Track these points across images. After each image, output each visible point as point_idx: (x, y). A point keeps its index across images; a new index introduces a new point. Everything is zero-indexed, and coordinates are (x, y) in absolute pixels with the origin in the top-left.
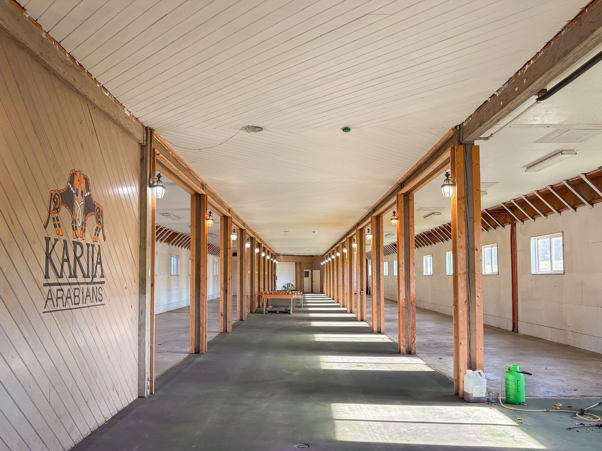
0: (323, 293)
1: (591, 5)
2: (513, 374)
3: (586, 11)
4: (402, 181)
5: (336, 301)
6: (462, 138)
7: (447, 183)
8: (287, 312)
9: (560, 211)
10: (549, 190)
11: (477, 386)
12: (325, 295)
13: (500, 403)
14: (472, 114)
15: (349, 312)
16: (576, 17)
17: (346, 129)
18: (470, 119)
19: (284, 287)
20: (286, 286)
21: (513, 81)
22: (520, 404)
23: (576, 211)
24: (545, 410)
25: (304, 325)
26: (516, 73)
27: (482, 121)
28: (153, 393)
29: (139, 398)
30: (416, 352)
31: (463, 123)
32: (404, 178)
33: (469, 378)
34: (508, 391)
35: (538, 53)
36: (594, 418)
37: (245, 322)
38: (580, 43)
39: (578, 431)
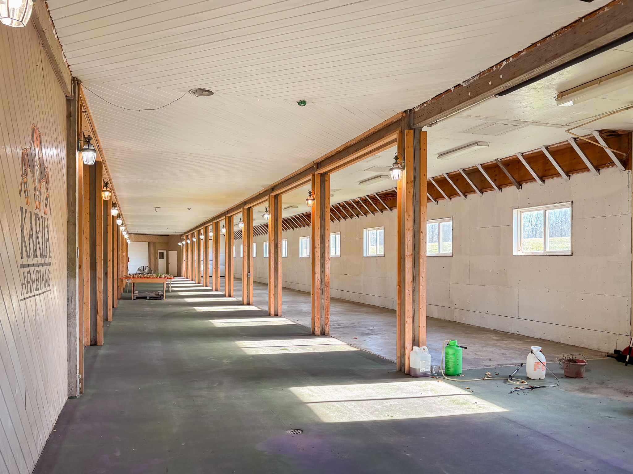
0: (180, 276)
1: (588, 16)
2: (453, 348)
3: (582, 21)
4: (319, 161)
5: (205, 285)
6: (413, 123)
7: (396, 167)
8: (160, 297)
9: (451, 197)
10: (445, 177)
11: (424, 362)
12: (184, 278)
13: (442, 376)
14: (428, 101)
15: (228, 296)
16: (570, 25)
17: (302, 103)
18: (425, 105)
19: (139, 269)
20: (142, 269)
21: (486, 75)
22: (458, 375)
23: (466, 198)
24: (481, 379)
25: (189, 311)
26: (490, 68)
27: (442, 108)
28: (82, 392)
29: (69, 400)
30: (330, 333)
31: (415, 107)
32: (323, 158)
33: (417, 354)
34: (448, 364)
35: (520, 52)
36: (522, 382)
37: (117, 309)
38: (574, 49)
39: (519, 394)
